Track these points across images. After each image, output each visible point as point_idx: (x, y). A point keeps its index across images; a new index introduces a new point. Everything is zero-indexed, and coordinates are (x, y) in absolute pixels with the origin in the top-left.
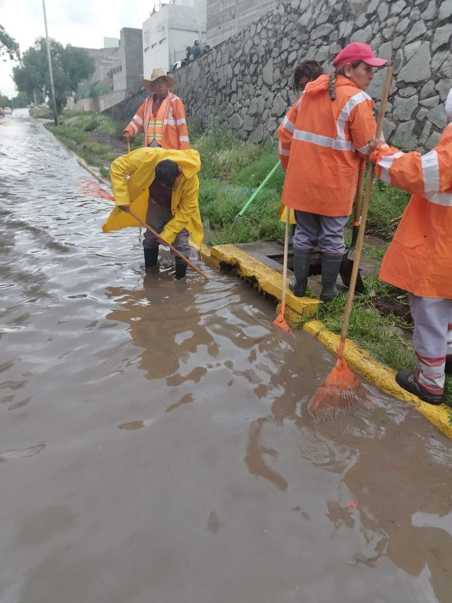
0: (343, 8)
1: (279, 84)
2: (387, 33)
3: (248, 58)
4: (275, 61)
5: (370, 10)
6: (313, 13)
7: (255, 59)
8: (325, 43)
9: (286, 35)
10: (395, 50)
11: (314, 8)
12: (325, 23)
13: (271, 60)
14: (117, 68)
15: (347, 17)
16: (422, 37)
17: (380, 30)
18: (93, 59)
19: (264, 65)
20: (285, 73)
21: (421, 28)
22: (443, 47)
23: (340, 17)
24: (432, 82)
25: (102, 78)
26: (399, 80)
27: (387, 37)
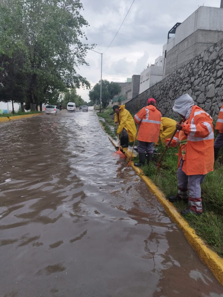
0: (192, 72)
1: (173, 98)
2: (204, 81)
3: (165, 88)
4: (173, 89)
5: (199, 73)
6: (184, 74)
7: (167, 89)
8: (187, 84)
9: (176, 81)
10: (206, 87)
11: (184, 72)
12: (187, 77)
13: (171, 89)
14: (130, 90)
15: (193, 75)
16: (213, 83)
17: (202, 80)
18: (121, 87)
19: (169, 91)
20: (175, 93)
21: (212, 80)
22: (218, 86)
23: (191, 75)
24: (215, 97)
25: (124, 94)
26: (206, 97)
27: (203, 82)
